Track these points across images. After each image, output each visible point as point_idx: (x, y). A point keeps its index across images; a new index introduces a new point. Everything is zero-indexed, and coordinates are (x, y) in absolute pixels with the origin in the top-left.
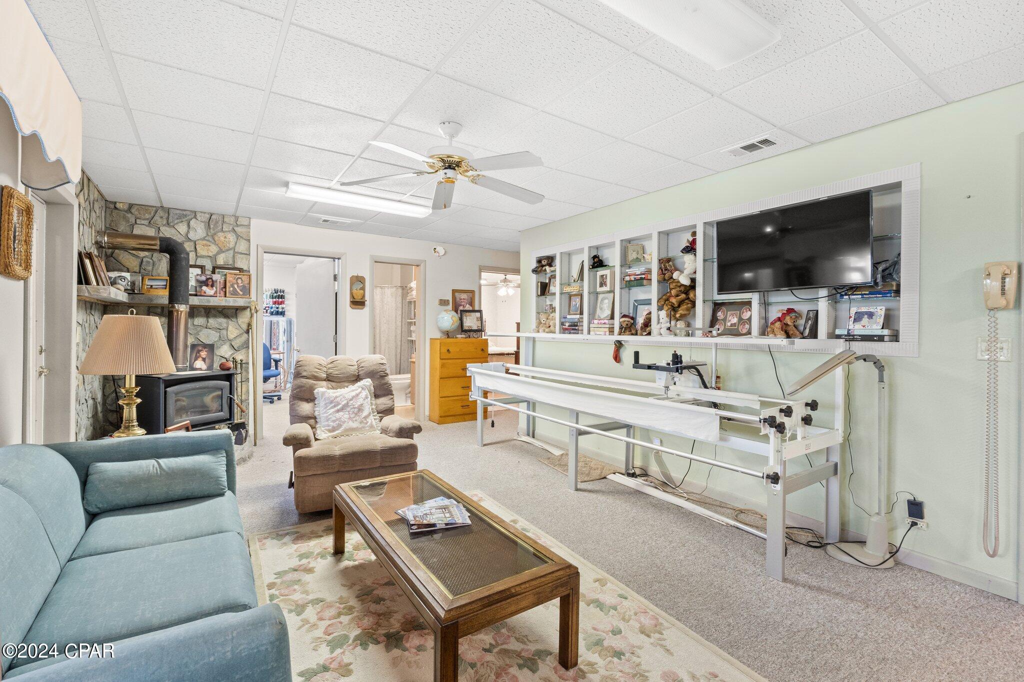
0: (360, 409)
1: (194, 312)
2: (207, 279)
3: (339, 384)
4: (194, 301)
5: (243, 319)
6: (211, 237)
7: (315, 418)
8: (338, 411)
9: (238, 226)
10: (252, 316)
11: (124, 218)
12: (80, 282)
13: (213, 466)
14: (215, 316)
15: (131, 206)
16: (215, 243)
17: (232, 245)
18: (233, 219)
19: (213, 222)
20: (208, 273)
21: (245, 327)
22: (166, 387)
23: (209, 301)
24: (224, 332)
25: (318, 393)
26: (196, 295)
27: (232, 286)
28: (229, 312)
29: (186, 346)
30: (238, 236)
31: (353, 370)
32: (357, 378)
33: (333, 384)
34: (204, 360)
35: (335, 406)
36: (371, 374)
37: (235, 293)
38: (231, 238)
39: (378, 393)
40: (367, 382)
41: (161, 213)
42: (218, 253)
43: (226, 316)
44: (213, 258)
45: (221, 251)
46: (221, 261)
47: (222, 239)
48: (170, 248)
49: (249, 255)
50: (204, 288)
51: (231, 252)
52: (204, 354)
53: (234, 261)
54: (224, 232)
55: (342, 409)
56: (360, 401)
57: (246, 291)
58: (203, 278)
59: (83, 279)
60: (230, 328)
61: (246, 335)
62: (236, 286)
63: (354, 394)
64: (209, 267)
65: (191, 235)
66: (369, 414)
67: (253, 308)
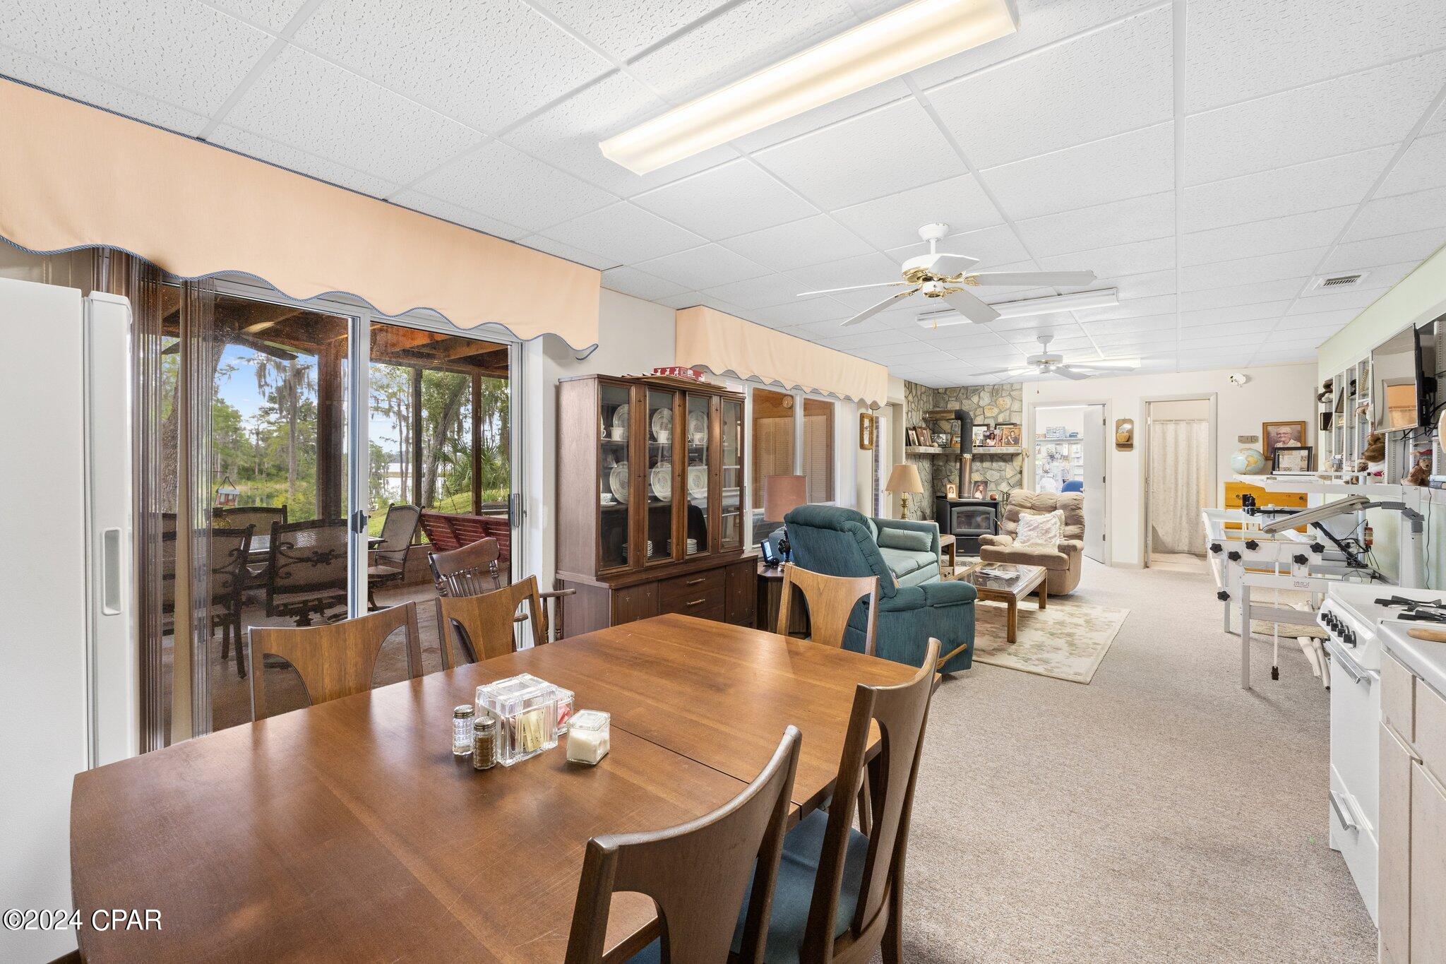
0: (1047, 531)
1: (975, 458)
2: (991, 434)
3: (1039, 512)
4: (975, 451)
5: (1017, 462)
6: (994, 402)
7: (1017, 533)
8: (1030, 530)
9: (1013, 390)
10: (1023, 459)
11: (943, 398)
12: (907, 445)
13: (924, 537)
14: (997, 461)
15: (946, 389)
16: (997, 407)
17: (1008, 407)
18: (1009, 386)
19: (996, 391)
20: (992, 429)
21: (1018, 469)
22: (951, 508)
23: (989, 450)
24: (1003, 472)
25: (1024, 517)
26: (982, 446)
27: (1007, 438)
28: (1007, 458)
29: (970, 482)
30: (1013, 399)
31: (1051, 502)
32: (1055, 508)
33: (1035, 511)
34: (981, 492)
35: (1029, 526)
36: (1064, 507)
37: (1008, 443)
38: (1008, 400)
39: (1069, 522)
40: (1060, 512)
41: (962, 391)
42: (999, 414)
43: (1005, 461)
44: (995, 418)
45: (1001, 412)
46: (1000, 420)
47: (1002, 402)
48: (961, 416)
49: (1022, 412)
50: (988, 441)
51: (1008, 411)
52: (981, 488)
53: (1010, 419)
54: (1002, 397)
55: (1033, 529)
56: (1049, 525)
57: (1017, 441)
58: (988, 433)
59: (908, 443)
60: (1007, 470)
61: (1019, 475)
62: (1009, 438)
63: (1045, 520)
64: (993, 425)
65: (981, 403)
66: (1055, 536)
67: (1024, 454)
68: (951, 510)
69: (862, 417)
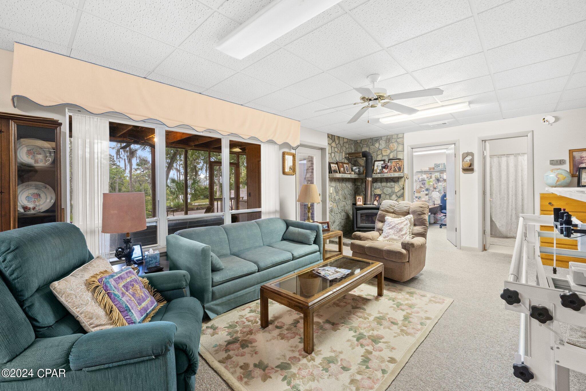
0: (401, 230)
1: (375, 180)
2: (385, 166)
3: (398, 216)
4: (374, 176)
5: (401, 183)
6: (387, 147)
7: (382, 230)
8: (390, 229)
9: (398, 138)
10: (405, 180)
11: (360, 146)
12: (329, 173)
14: (390, 182)
15: (361, 140)
16: (389, 149)
17: (395, 149)
18: (396, 136)
19: (389, 139)
20: (386, 162)
21: (402, 186)
22: (356, 211)
23: (384, 175)
24: (393, 189)
25: (387, 219)
26: (380, 173)
27: (394, 167)
28: (395, 180)
29: (371, 195)
30: (398, 143)
31: (405, 209)
32: (408, 213)
33: (395, 215)
34: (377, 201)
35: (389, 226)
36: (414, 213)
37: (395, 171)
38: (395, 145)
39: (417, 223)
40: (410, 216)
41: (370, 141)
42: (390, 153)
43: (394, 182)
44: (388, 156)
45: (391, 152)
46: (391, 157)
47: (392, 146)
48: (365, 155)
49: (403, 151)
50: (384, 170)
51: (396, 151)
52: (377, 198)
53: (397, 156)
54: (392, 143)
55: (392, 228)
56: (402, 226)
57: (400, 169)
58: (384, 165)
59: (330, 171)
60: (396, 187)
61: (402, 190)
62: (396, 167)
63: (400, 221)
64: (387, 160)
65: (381, 147)
66: (406, 233)
67: (405, 177)
68: (357, 213)
69: (284, 154)
